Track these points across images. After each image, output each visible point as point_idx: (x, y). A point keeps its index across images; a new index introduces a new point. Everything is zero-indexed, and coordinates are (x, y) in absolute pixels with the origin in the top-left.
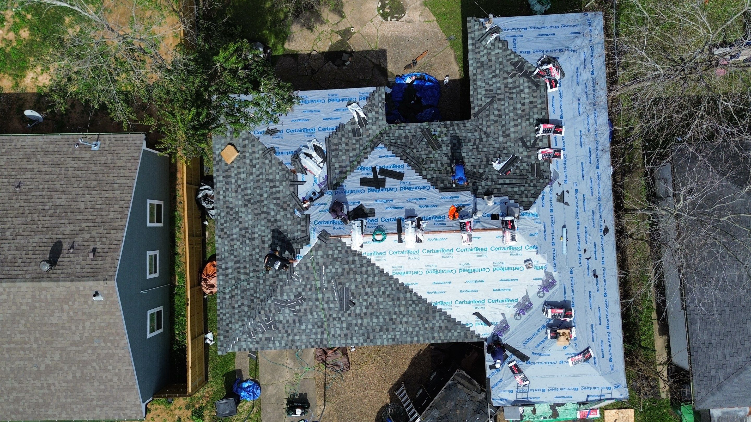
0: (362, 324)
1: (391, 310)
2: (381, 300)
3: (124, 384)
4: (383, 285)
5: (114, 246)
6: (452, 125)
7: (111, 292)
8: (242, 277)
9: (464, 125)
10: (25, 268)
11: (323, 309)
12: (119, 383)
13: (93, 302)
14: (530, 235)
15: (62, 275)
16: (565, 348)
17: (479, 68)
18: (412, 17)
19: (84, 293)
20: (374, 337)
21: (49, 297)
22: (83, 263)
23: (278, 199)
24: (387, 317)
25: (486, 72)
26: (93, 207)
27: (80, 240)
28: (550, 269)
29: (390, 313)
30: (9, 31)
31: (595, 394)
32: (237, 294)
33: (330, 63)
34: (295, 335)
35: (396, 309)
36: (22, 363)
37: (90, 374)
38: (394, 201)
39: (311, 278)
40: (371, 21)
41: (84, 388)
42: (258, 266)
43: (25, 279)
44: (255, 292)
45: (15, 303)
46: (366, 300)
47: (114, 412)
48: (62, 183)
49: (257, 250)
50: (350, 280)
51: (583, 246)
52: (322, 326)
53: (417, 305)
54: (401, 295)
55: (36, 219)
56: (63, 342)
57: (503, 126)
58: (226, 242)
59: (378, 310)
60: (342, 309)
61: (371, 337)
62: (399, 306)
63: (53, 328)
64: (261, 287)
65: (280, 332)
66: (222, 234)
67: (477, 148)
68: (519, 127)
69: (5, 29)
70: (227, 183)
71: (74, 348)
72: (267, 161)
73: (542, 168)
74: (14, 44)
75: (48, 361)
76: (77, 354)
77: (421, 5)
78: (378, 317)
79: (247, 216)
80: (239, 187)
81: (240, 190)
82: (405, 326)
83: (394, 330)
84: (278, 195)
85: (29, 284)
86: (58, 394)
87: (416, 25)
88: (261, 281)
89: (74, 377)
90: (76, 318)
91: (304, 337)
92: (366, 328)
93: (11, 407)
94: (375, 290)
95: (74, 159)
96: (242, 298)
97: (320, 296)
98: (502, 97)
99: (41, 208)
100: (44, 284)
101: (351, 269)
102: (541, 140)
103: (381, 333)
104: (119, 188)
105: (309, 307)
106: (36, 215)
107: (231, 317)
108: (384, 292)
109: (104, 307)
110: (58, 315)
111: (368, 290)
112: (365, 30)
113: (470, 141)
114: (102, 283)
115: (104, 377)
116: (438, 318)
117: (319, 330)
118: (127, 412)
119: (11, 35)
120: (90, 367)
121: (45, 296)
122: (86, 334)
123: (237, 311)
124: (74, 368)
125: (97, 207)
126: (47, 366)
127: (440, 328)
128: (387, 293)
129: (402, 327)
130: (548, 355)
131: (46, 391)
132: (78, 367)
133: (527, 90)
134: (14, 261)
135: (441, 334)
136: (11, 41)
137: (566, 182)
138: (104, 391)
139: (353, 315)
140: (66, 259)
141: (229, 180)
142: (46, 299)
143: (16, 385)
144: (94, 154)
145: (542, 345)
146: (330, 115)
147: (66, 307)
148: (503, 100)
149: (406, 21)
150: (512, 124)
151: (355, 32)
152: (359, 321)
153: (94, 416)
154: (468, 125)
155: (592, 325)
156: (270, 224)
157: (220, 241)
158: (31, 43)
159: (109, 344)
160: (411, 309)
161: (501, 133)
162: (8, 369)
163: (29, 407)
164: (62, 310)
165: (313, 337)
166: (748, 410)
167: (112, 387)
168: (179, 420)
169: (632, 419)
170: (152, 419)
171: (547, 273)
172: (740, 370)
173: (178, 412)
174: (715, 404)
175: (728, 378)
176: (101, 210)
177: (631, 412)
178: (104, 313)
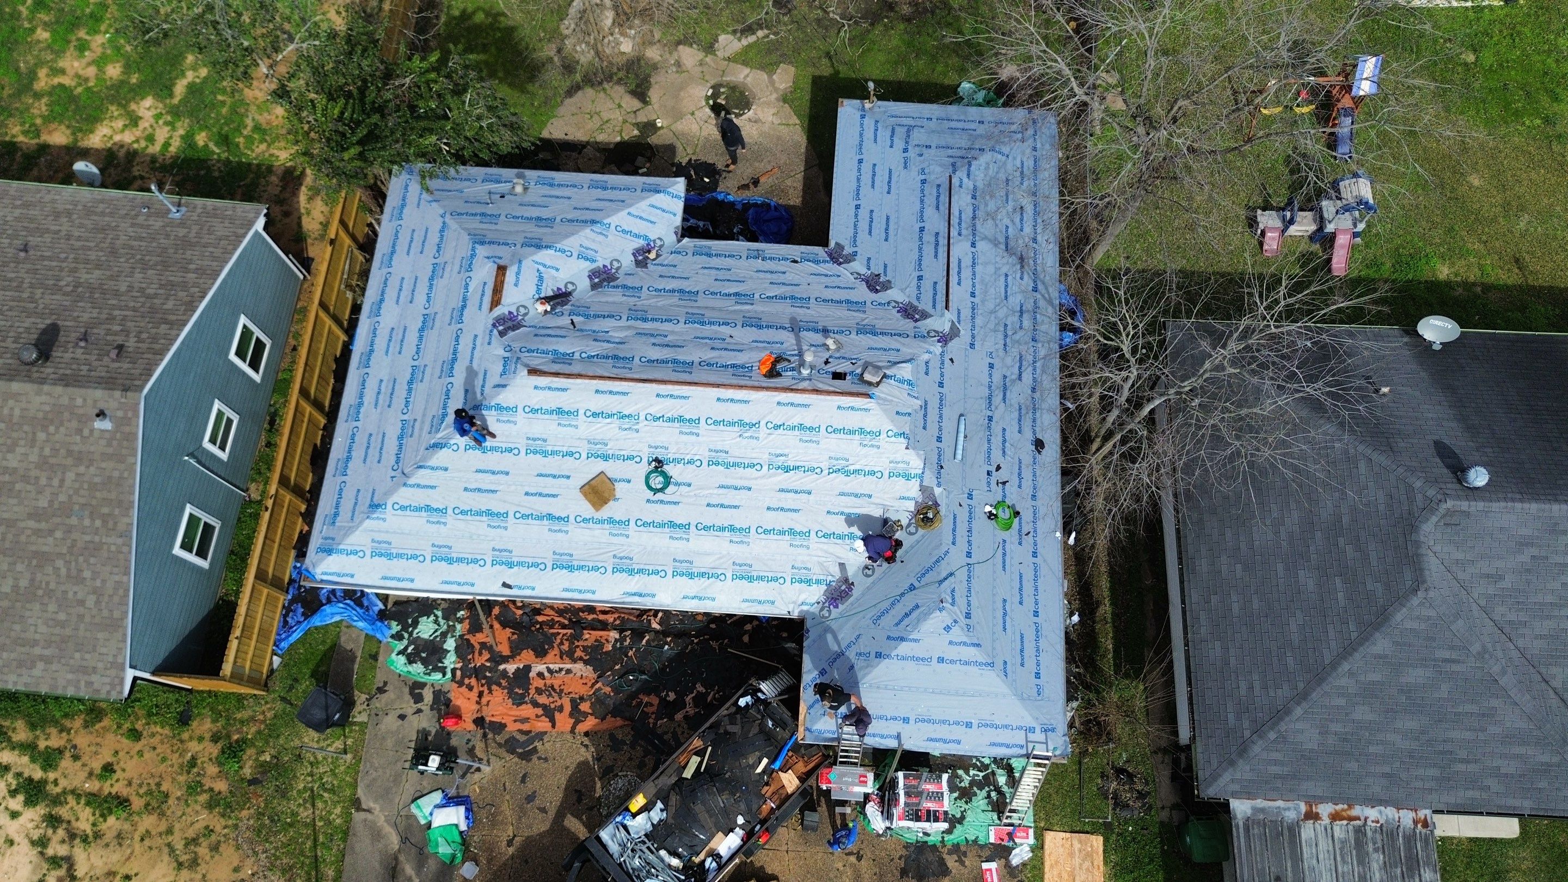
3: (105, 613)
5: (157, 347)
6: (792, 251)
7: (130, 414)
9: (815, 253)
12: (95, 612)
13: (92, 431)
14: (898, 413)
15: (52, 376)
16: (948, 629)
18: (761, 116)
19: (81, 411)
21: (17, 412)
22: (95, 363)
26: (142, 290)
27: (103, 332)
28: (930, 480)
30: (89, 64)
33: (613, 167)
37: (48, 583)
38: (670, 338)
40: (693, 114)
41: (28, 613)
47: (70, 676)
48: (101, 254)
51: (997, 457)
55: (38, 296)
56: (16, 509)
69: (84, 61)
71: (32, 524)
74: (91, 84)
76: (33, 538)
77: (777, 99)
87: (766, 128)
89: (15, 588)
90: (52, 461)
95: (133, 225)
99: (51, 282)
100: (16, 387)
104: (196, 271)
106: (39, 292)
109: (109, 444)
110: (22, 450)
112: (680, 126)
114: (117, 394)
115: (70, 595)
118: (94, 678)
119: (91, 71)
120: (49, 570)
121: (12, 409)
122: (62, 498)
124: (20, 567)
125: (150, 291)
130: (916, 641)
132: (29, 565)
136: (87, 80)
137: (973, 345)
138: (63, 625)
140: (68, 355)
142: (11, 415)
144: (172, 223)
145: (906, 621)
146: (587, 205)
147: (41, 436)
149: (750, 120)
151: (662, 128)
153: (29, 680)
154: (820, 252)
155: (1005, 601)
158: (120, 85)
159: (98, 523)
164: (33, 442)
166: (1303, 808)
167: (81, 617)
168: (193, 762)
169: (1099, 859)
170: (140, 753)
171: (923, 489)
172: (1280, 713)
173: (194, 747)
174: (1236, 787)
175: (1259, 730)
176: (156, 296)
177: (1097, 842)
178: (105, 457)
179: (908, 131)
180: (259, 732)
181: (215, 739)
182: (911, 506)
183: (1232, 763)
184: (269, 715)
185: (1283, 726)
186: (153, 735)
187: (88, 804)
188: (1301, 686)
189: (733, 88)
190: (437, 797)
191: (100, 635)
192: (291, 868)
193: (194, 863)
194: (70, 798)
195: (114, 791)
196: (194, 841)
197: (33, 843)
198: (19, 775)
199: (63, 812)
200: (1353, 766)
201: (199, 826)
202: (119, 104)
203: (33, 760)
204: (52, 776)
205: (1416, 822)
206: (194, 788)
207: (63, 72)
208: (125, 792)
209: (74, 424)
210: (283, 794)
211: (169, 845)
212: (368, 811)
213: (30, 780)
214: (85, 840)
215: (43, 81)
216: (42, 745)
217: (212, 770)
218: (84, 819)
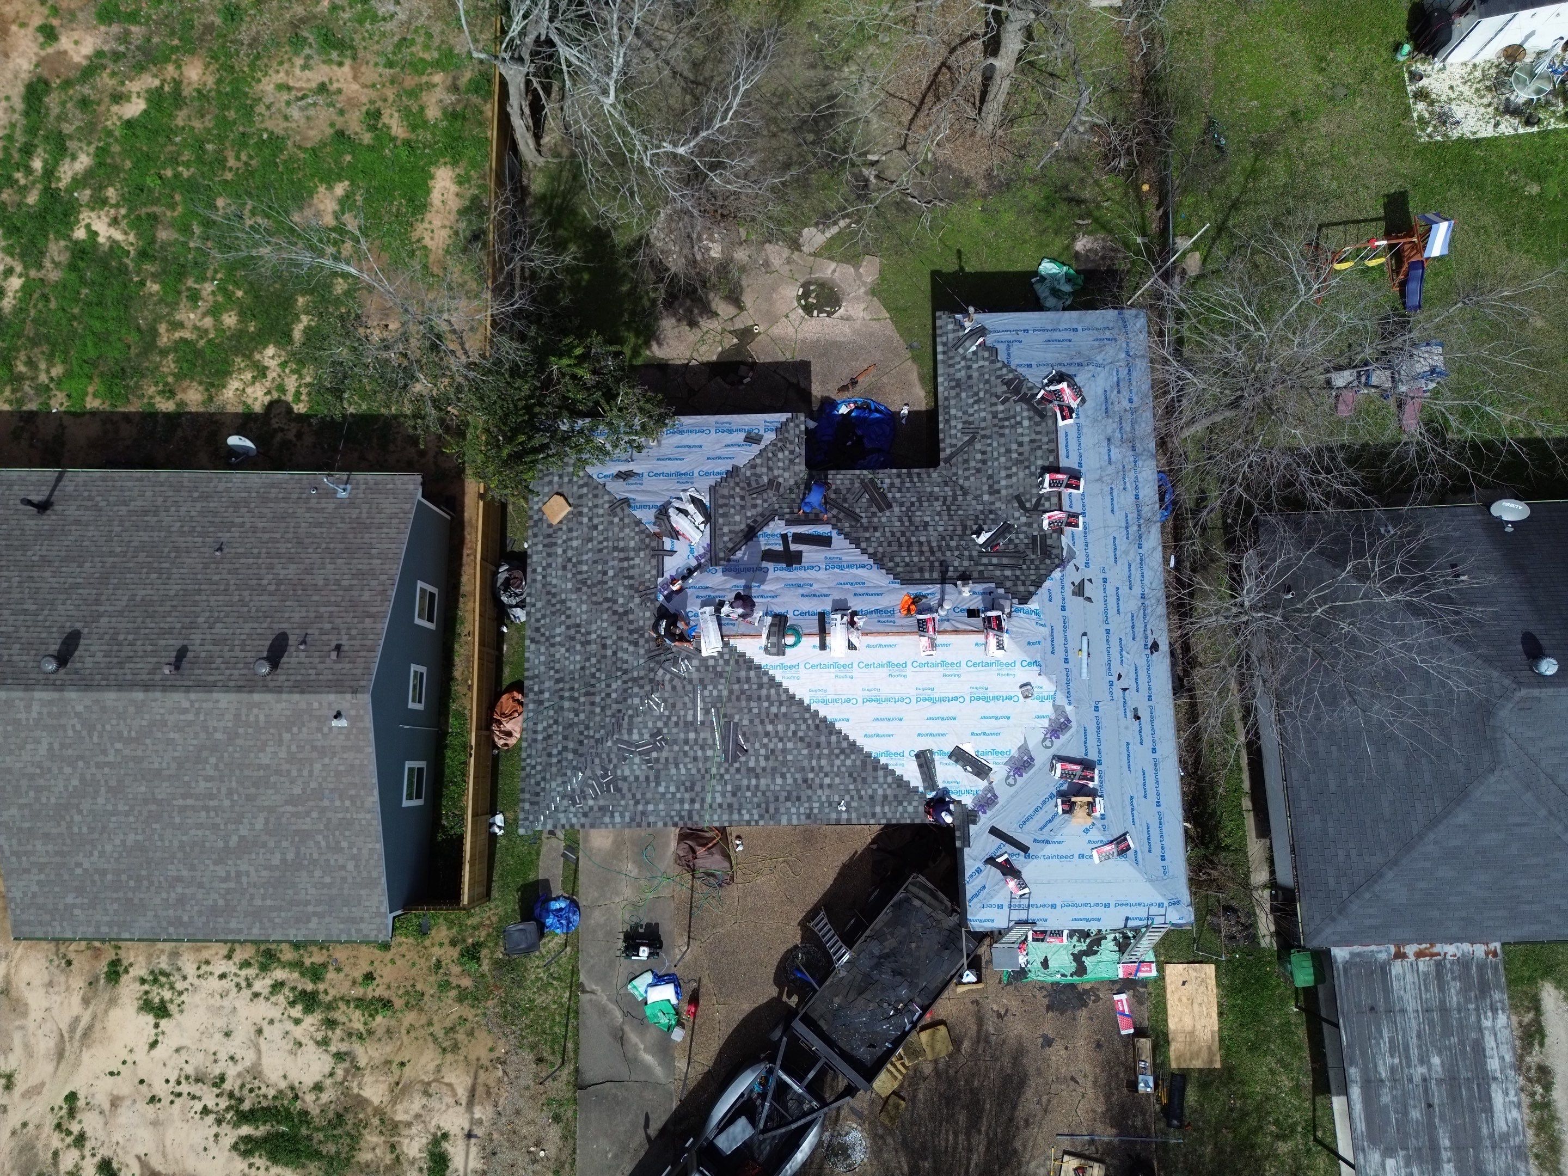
0: (757, 786)
1: (806, 763)
2: (790, 745)
3: (364, 874)
4: (794, 721)
5: (369, 643)
6: (910, 475)
7: (361, 713)
8: (567, 704)
9: (929, 476)
10: (228, 672)
11: (695, 759)
12: (355, 874)
13: (331, 728)
14: (1029, 643)
15: (288, 684)
16: (1086, 831)
17: (952, 388)
18: (851, 312)
19: (319, 714)
20: (777, 810)
21: (262, 718)
22: (320, 666)
23: (632, 577)
24: (798, 776)
25: (963, 395)
26: (337, 582)
27: (317, 632)
28: (1061, 700)
29: (803, 769)
30: (204, 315)
31: (1138, 915)
32: (556, 732)
33: (719, 379)
34: (647, 803)
35: (814, 763)
36: (200, 833)
37: (311, 855)
38: (815, 586)
39: (679, 705)
40: (787, 316)
41: (297, 880)
42: (593, 686)
43: (226, 688)
44: (587, 728)
45: (205, 728)
46: (765, 746)
48: (289, 545)
49: (594, 660)
50: (741, 710)
51: (1116, 668)
52: (692, 789)
53: (848, 757)
54: (823, 739)
55: (247, 599)
56: (273, 797)
57: (990, 477)
58: (543, 650)
59: (784, 763)
60: (726, 760)
61: (772, 810)
62: (819, 757)
63: (261, 773)
64: (598, 719)
65: (623, 797)
66: (537, 636)
67: (949, 509)
68: (1014, 479)
69: (199, 311)
70: (549, 555)
71: (289, 808)
72: (616, 520)
73: (1049, 542)
74: (211, 336)
75: (244, 832)
76: (293, 820)
77: (866, 293)
78: (783, 776)
79: (579, 606)
80: (570, 560)
81: (569, 566)
82: (827, 792)
83: (809, 798)
84: (631, 572)
85: (233, 697)
86: (251, 890)
87: (857, 325)
88: (598, 710)
89: (284, 861)
90: (300, 756)
91: (661, 807)
92: (764, 793)
93: (171, 912)
94: (780, 728)
95: (309, 510)
96: (565, 738)
97: (692, 736)
98: (988, 432)
99: (254, 582)
100: (257, 697)
101: (743, 692)
102: (1048, 499)
103: (789, 804)
104: (380, 555)
105: (672, 755)
106: (246, 593)
107: (544, 770)
108: (795, 733)
109: (348, 739)
110: (272, 749)
111: (770, 728)
112: (777, 331)
113: (937, 499)
114: (348, 696)
115: (332, 862)
116: (881, 780)
117: (687, 796)
118: (363, 926)
119: (208, 322)
120: (311, 843)
121: (257, 716)
122: (313, 785)
123: (554, 760)
124: (285, 844)
125: (345, 583)
126: (242, 838)
127: (885, 797)
128: (800, 734)
129: (823, 795)
130: (1058, 843)
131: (232, 885)
132: (293, 841)
133: (1026, 423)
134: (209, 661)
135: (886, 809)
136: (206, 331)
137: (1087, 565)
138: (329, 886)
139: (743, 770)
140: (294, 660)
141: (553, 550)
142: (257, 721)
143: (185, 873)
144: (341, 504)
145: (1050, 826)
146: (718, 453)
147: (287, 736)
148: (990, 437)
149: (842, 318)
150: (1003, 474)
151: (759, 333)
152: (754, 782)
153: (306, 931)
154: (935, 475)
155: (1132, 797)
156: (616, 618)
157: (533, 647)
158: (240, 334)
159: (347, 803)
160: (837, 762)
161: (986, 488)
162: (176, 843)
163: (200, 913)
164: (280, 742)
165: (677, 807)
166: (1393, 949)
167: (344, 879)
168: (438, 964)
169: (1212, 982)
170: (393, 961)
171: (1056, 708)
172: (1373, 877)
173: (437, 952)
174: (1337, 938)
175: (1355, 892)
176: (349, 588)
177: (1210, 969)
178: (345, 749)
179: (1008, 348)
180: (489, 935)
181: (453, 943)
182: (1046, 723)
183: (1333, 920)
184: (494, 919)
185: (1377, 888)
186: (400, 944)
187: (357, 1007)
188: (1392, 853)
189: (822, 285)
190: (648, 978)
191: (363, 892)
192: (537, 1045)
193: (455, 1047)
194: (341, 1004)
195: (377, 994)
196: (452, 1029)
197: (318, 1043)
198: (293, 989)
199: (337, 1015)
200: (1436, 914)
201: (454, 1017)
202: (244, 355)
203: (302, 974)
204: (321, 987)
205: (1487, 954)
206: (444, 986)
207: (181, 325)
208: (386, 994)
209: (314, 724)
210: (519, 983)
211: (431, 1034)
212: (593, 992)
213: (304, 992)
214: (360, 1037)
215: (164, 339)
216: (308, 962)
217: (456, 969)
218: (357, 1020)
